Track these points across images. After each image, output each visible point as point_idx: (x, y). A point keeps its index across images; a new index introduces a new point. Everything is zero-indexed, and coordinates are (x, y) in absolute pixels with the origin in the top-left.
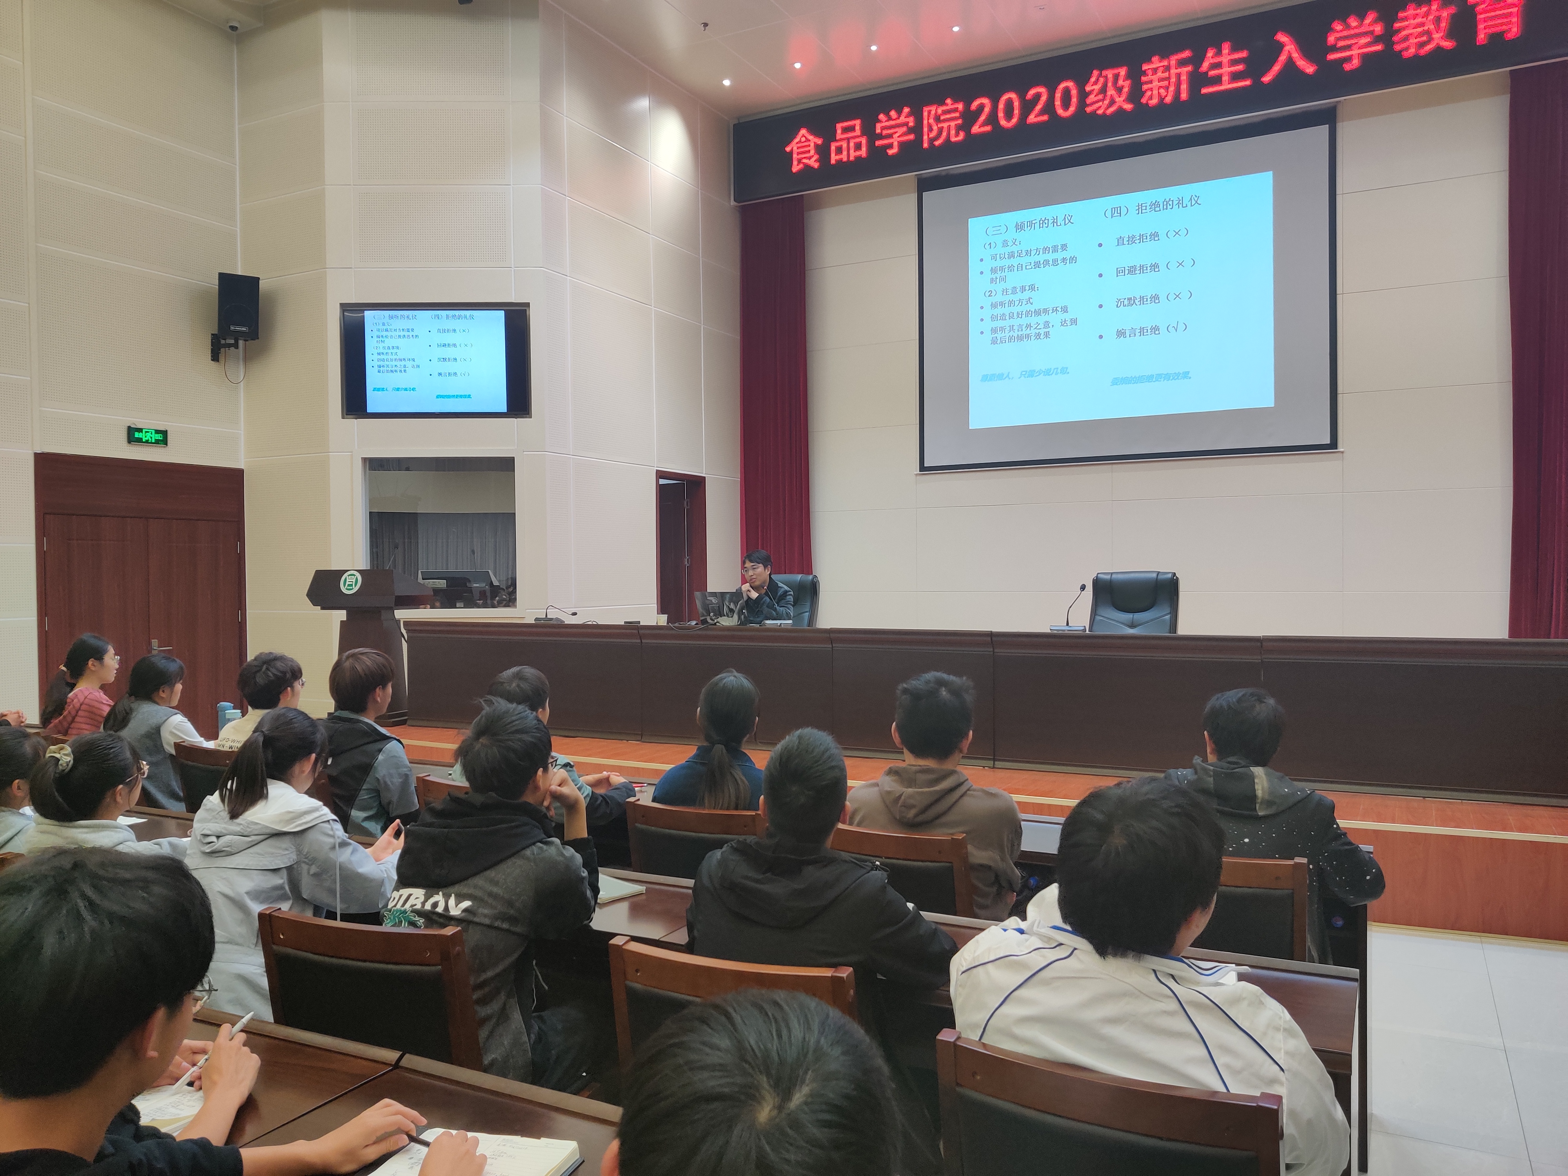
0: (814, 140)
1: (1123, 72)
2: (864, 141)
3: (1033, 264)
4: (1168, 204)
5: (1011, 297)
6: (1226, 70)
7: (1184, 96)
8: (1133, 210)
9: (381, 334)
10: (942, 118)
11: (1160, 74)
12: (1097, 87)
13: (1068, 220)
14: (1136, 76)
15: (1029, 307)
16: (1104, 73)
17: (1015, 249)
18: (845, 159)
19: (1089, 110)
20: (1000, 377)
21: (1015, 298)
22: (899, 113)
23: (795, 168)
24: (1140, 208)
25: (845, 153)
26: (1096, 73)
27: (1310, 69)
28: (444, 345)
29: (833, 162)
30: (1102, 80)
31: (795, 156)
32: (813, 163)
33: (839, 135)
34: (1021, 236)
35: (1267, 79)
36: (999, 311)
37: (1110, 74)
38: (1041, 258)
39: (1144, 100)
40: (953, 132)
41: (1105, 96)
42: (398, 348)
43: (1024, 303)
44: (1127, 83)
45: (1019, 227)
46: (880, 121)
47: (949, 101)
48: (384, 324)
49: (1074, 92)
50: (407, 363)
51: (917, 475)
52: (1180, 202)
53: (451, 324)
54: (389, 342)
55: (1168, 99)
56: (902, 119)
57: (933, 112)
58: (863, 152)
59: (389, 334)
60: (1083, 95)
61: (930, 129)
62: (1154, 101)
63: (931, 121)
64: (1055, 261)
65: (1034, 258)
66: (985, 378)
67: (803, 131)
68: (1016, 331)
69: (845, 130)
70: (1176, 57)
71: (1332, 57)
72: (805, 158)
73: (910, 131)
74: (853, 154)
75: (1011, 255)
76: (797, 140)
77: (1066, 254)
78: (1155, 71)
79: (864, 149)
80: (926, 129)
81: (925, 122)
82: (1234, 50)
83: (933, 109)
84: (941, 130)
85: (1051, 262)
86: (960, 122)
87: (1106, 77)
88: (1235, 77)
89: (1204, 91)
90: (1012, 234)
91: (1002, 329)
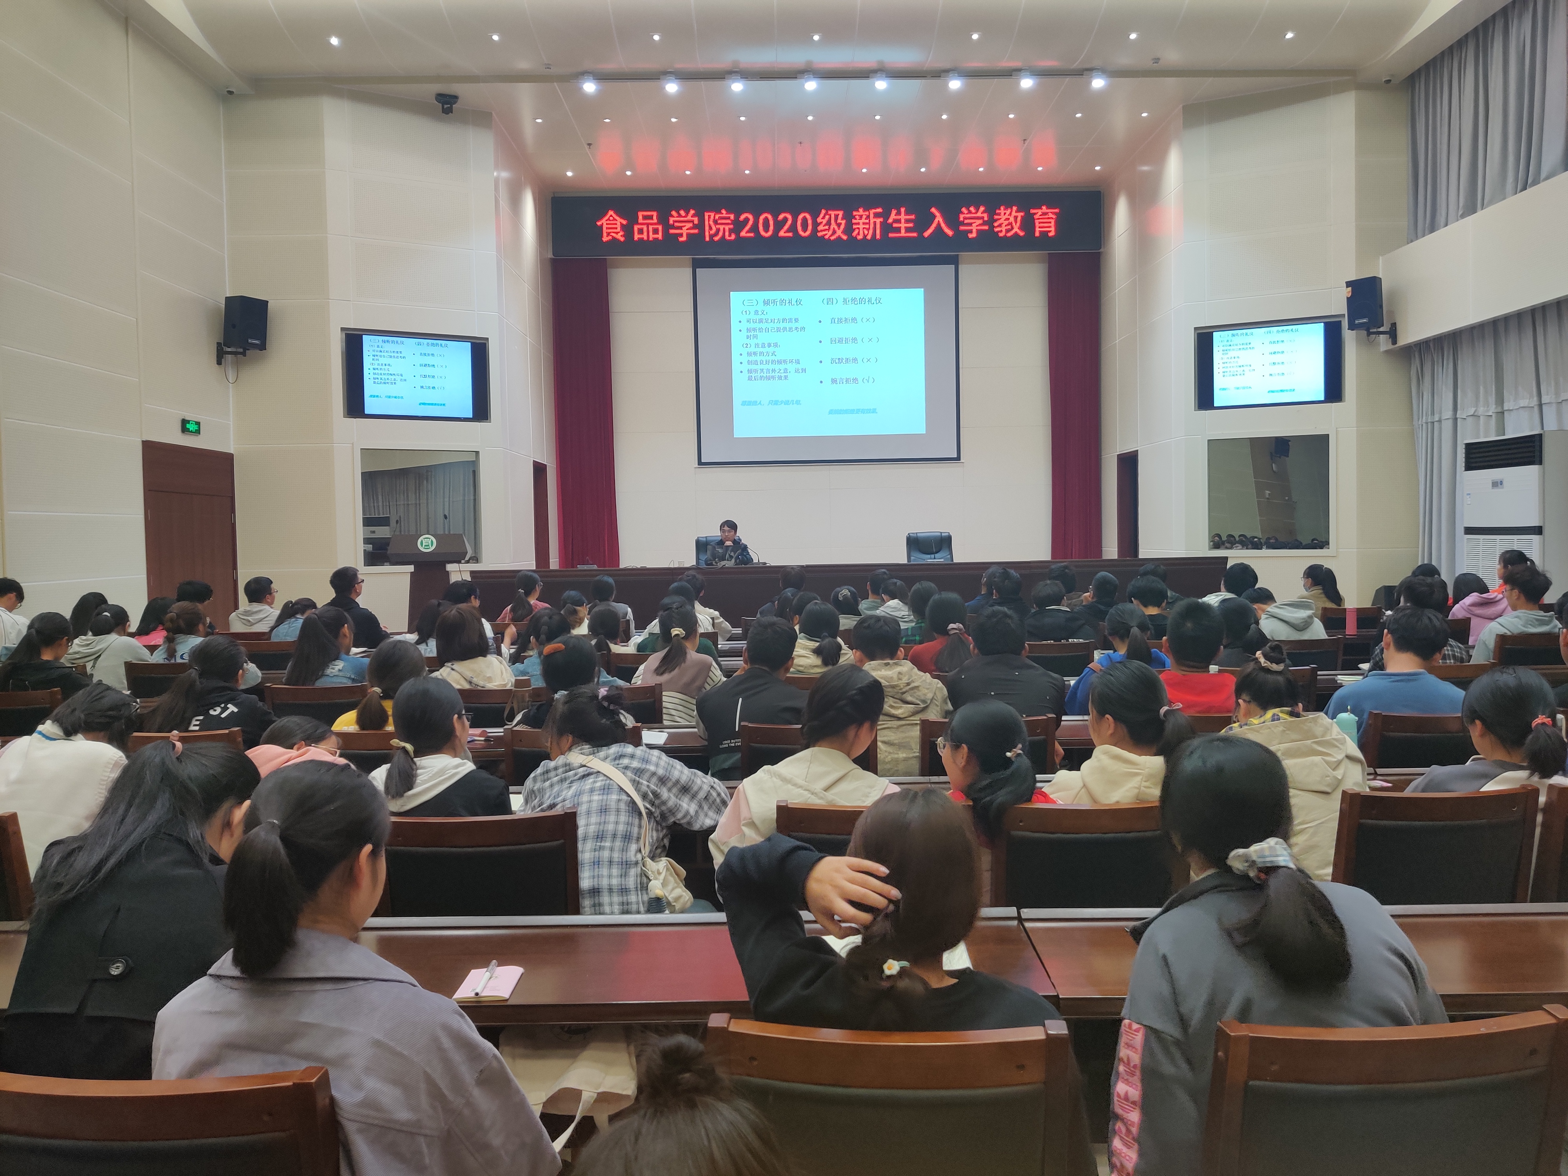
0: (620, 221)
1: (841, 213)
2: (660, 228)
3: (776, 329)
4: (862, 301)
5: (761, 350)
6: (903, 225)
7: (878, 237)
8: (841, 300)
9: (376, 353)
10: (719, 222)
11: (863, 220)
12: (824, 221)
13: (799, 302)
14: (849, 217)
15: (773, 358)
16: (830, 212)
17: (763, 317)
18: (645, 238)
19: (820, 234)
20: (755, 403)
21: (764, 350)
22: (687, 213)
23: (605, 239)
24: (845, 301)
25: (645, 234)
26: (823, 212)
27: (950, 233)
28: (425, 365)
29: (636, 238)
30: (827, 217)
31: (604, 229)
32: (620, 237)
33: (641, 220)
34: (767, 308)
35: (926, 234)
36: (753, 358)
37: (833, 213)
38: (782, 325)
39: (854, 234)
40: (727, 234)
41: (829, 228)
42: (389, 365)
43: (770, 354)
44: (843, 222)
45: (766, 303)
46: (673, 216)
47: (724, 211)
48: (378, 346)
49: (810, 222)
50: (396, 377)
51: (695, 468)
52: (870, 301)
53: (431, 349)
54: (382, 361)
55: (869, 237)
56: (689, 218)
57: (712, 217)
58: (660, 236)
59: (382, 354)
60: (816, 224)
61: (711, 228)
62: (860, 237)
63: (711, 223)
64: (791, 329)
65: (776, 325)
66: (744, 403)
67: (611, 213)
68: (765, 373)
69: (645, 218)
70: (874, 211)
71: (962, 228)
72: (613, 232)
73: (695, 227)
74: (652, 236)
75: (761, 321)
76: (607, 218)
77: (799, 325)
78: (861, 217)
79: (660, 233)
80: (707, 228)
81: (707, 223)
82: (906, 214)
83: (712, 215)
84: (718, 230)
85: (788, 329)
86: (731, 226)
87: (830, 215)
88: (908, 230)
89: (891, 235)
90: (761, 307)
91: (756, 371)
